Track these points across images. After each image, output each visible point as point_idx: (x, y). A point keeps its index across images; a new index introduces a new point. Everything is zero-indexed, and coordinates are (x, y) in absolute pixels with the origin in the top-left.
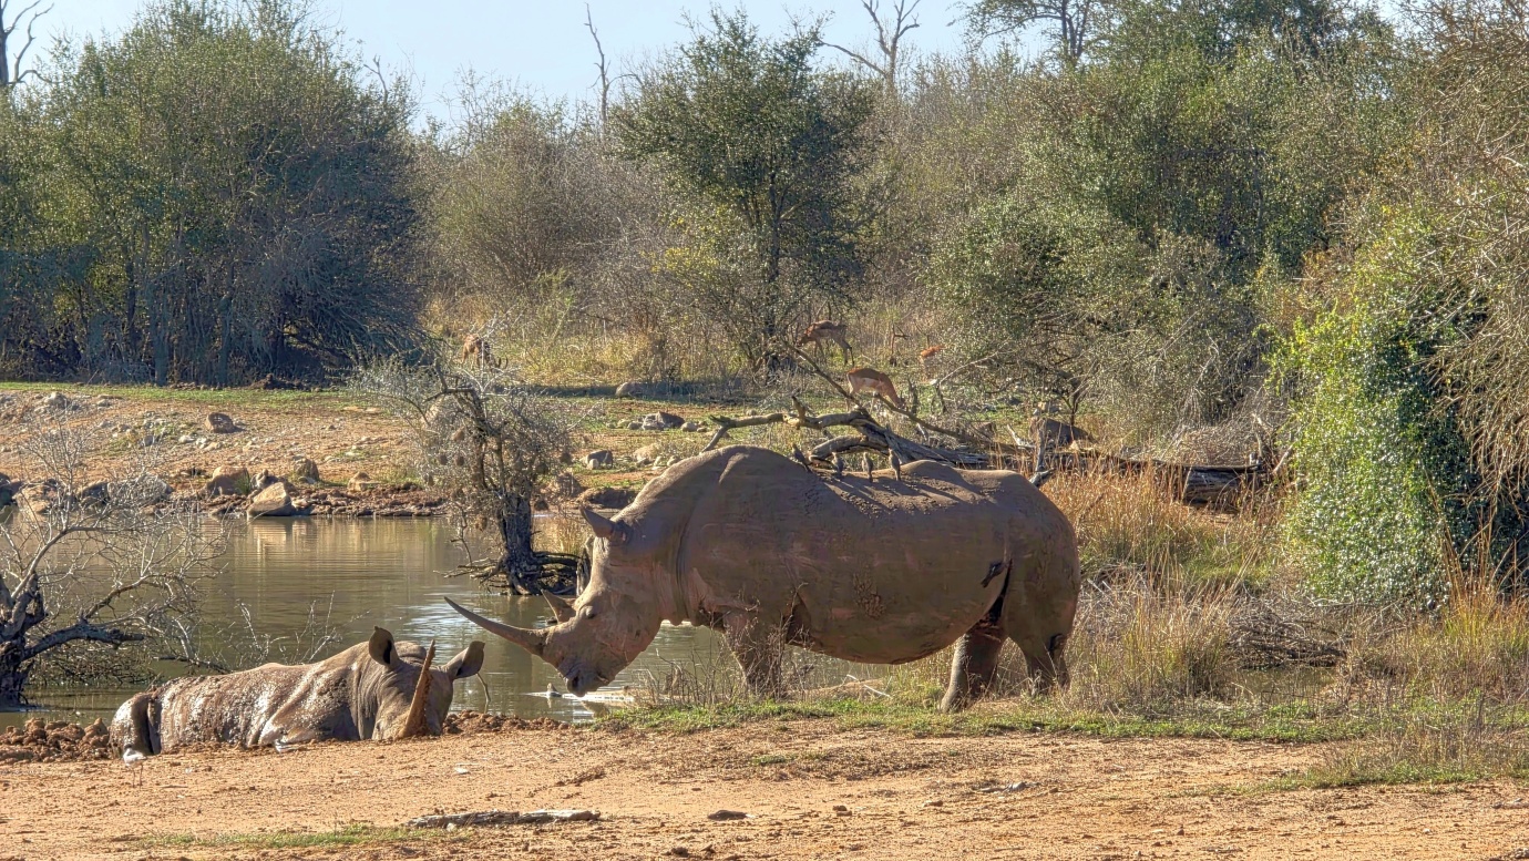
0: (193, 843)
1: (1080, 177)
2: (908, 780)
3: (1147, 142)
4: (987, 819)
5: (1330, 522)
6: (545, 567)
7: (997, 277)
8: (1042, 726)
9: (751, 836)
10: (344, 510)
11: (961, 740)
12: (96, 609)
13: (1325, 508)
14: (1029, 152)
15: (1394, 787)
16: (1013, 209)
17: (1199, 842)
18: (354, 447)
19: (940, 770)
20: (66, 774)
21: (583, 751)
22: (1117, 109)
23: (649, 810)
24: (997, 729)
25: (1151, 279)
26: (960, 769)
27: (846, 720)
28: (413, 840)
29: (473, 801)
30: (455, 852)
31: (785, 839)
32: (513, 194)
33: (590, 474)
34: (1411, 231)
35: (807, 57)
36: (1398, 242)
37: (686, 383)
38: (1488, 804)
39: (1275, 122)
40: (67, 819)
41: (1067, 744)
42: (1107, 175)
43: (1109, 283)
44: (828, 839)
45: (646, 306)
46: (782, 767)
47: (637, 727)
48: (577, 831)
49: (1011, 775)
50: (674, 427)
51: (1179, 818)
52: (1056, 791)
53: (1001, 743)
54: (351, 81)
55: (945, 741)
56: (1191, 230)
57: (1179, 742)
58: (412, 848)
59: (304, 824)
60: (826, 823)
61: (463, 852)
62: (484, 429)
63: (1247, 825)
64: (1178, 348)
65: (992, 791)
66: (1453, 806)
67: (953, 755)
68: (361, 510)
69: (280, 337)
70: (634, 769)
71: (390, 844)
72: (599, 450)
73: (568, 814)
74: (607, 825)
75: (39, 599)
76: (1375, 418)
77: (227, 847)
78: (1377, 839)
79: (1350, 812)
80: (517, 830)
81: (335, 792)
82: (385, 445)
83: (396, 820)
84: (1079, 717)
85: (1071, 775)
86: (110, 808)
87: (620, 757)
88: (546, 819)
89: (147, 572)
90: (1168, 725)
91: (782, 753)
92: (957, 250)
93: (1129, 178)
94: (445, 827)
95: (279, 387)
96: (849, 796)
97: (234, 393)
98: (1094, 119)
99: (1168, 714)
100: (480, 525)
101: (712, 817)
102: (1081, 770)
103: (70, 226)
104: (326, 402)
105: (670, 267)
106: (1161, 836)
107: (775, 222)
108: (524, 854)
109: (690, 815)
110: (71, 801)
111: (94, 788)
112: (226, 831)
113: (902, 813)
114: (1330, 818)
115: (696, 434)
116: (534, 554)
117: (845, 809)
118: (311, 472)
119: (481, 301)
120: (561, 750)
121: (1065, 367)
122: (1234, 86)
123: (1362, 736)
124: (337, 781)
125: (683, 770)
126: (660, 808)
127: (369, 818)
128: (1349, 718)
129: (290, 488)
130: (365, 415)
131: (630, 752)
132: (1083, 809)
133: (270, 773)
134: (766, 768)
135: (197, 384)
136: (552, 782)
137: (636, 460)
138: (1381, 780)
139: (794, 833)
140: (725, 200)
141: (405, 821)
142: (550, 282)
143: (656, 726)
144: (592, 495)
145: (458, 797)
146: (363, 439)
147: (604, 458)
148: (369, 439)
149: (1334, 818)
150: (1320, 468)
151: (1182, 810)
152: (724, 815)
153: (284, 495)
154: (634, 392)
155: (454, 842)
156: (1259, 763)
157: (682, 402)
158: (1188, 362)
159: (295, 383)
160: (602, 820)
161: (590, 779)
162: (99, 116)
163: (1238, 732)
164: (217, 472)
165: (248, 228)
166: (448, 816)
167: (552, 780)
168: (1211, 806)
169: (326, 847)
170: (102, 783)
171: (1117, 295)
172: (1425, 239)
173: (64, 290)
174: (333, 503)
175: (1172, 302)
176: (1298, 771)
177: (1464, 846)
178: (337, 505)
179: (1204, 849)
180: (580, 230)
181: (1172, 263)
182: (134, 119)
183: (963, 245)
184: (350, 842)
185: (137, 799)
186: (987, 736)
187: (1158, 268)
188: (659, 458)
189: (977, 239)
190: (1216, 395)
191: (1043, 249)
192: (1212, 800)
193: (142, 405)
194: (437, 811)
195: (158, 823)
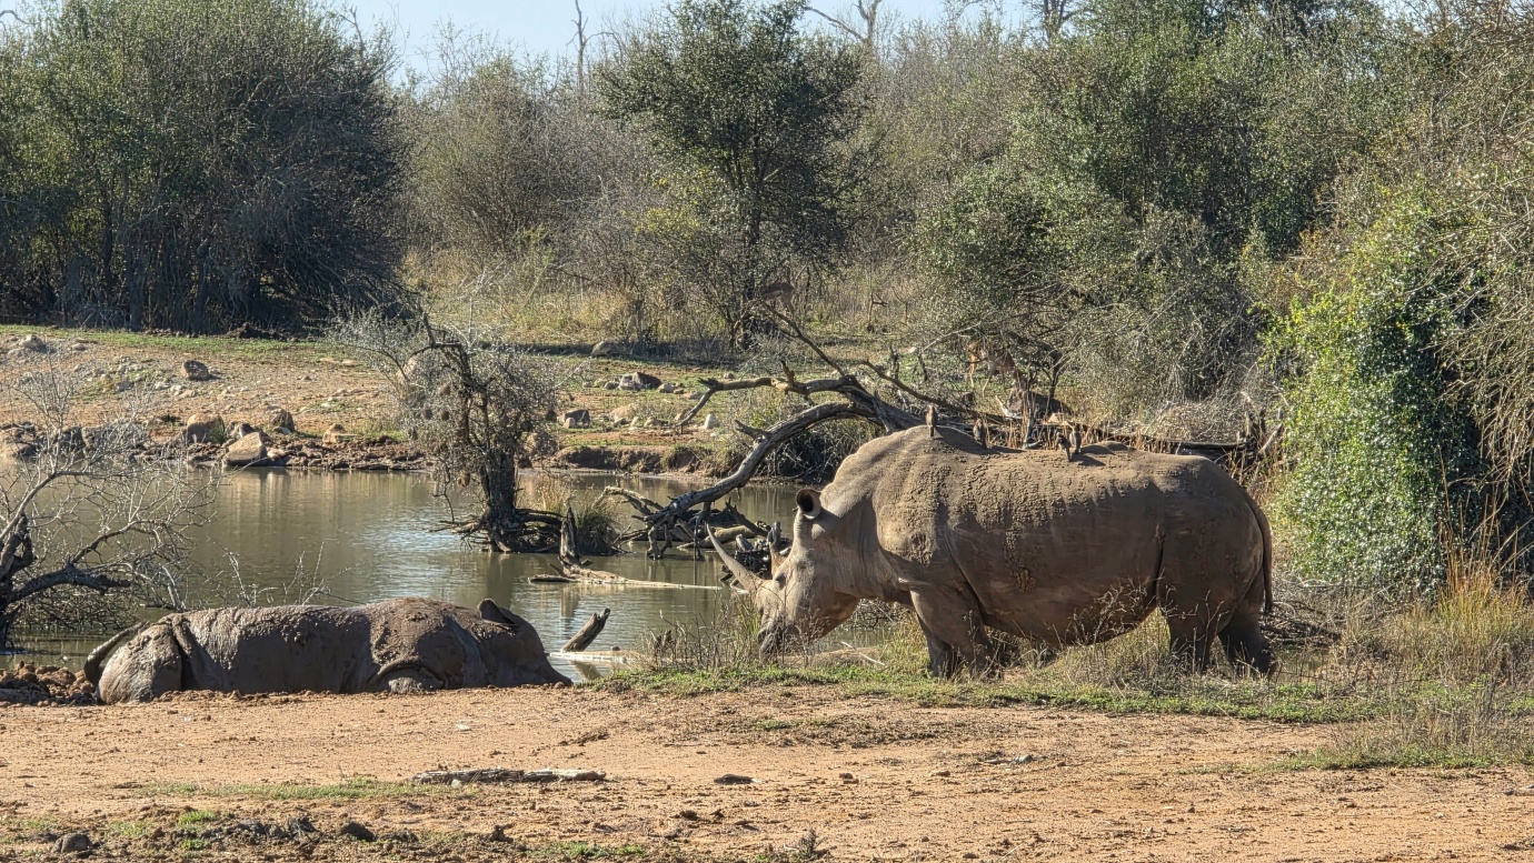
0: (197, 792)
1: (1069, 149)
2: (913, 749)
3: (1136, 115)
4: (997, 791)
5: (1320, 503)
6: (527, 524)
7: (982, 247)
8: (1048, 698)
9: (758, 801)
10: (320, 462)
11: (967, 710)
12: (83, 554)
13: (1316, 489)
14: (1019, 122)
15: (1405, 770)
16: (999, 179)
17: (1211, 820)
18: (330, 399)
19: (946, 741)
20: (62, 719)
21: (585, 710)
22: (1109, 81)
23: (654, 772)
24: (1003, 701)
25: (1136, 253)
26: (966, 740)
27: (851, 688)
28: (419, 795)
29: (476, 758)
30: (462, 809)
31: (793, 806)
32: (492, 149)
33: (567, 432)
34: (1411, 213)
35: (794, 20)
36: (1398, 224)
37: (664, 344)
38: (1499, 790)
39: (1265, 100)
40: (67, 764)
41: (1073, 718)
42: (1095, 148)
43: (1093, 256)
44: (837, 806)
45: (625, 266)
46: (787, 733)
47: (639, 688)
48: (583, 791)
49: (1017, 747)
50: (651, 388)
51: (1189, 795)
52: (1063, 764)
53: (1006, 713)
54: (335, 31)
55: (950, 711)
56: (1177, 205)
57: (1186, 719)
58: (418, 803)
59: (307, 777)
60: (833, 790)
61: (469, 809)
62: (470, 384)
63: (1258, 805)
64: (1161, 323)
65: (999, 762)
66: (1465, 791)
67: (958, 726)
68: (336, 463)
69: (256, 285)
70: (638, 730)
71: (396, 798)
72: (575, 409)
73: (573, 773)
74: (613, 786)
75: (28, 543)
76: (1370, 399)
77: (232, 798)
78: (1391, 822)
79: (1361, 794)
80: (522, 788)
81: (337, 746)
82: (360, 397)
83: (399, 775)
84: (1086, 691)
85: (1077, 749)
86: (111, 755)
87: (623, 718)
88: (551, 778)
89: (135, 518)
90: (1175, 702)
91: (787, 719)
92: (942, 219)
93: (1116, 151)
94: (450, 783)
95: (255, 336)
96: (855, 764)
97: (210, 340)
98: (1084, 91)
99: (1175, 691)
100: (463, 482)
101: (718, 781)
102: (1088, 745)
103: (49, 168)
104: (302, 352)
105: (652, 227)
106: (1171, 813)
107: (757, 185)
108: (531, 812)
109: (694, 778)
110: (70, 746)
111: (92, 734)
112: (229, 781)
113: (909, 782)
114: (1341, 800)
115: (673, 395)
116: (517, 511)
117: (851, 777)
118: (286, 423)
119: (457, 258)
120: (563, 710)
121: (1045, 339)
122: (1224, 61)
123: (1372, 718)
124: (338, 734)
125: (687, 732)
126: (664, 771)
127: (372, 773)
128: (1356, 700)
129: (265, 438)
130: (341, 367)
131: (632, 713)
132: (1092, 784)
133: (269, 724)
134: (771, 733)
135: (172, 331)
136: (555, 741)
137: (613, 421)
138: (1392, 763)
139: (801, 800)
140: (707, 162)
141: (410, 776)
142: (529, 238)
143: (658, 687)
144: (569, 454)
145: (462, 753)
146: (339, 391)
147: (581, 418)
148: (344, 391)
149: (1345, 799)
150: (1312, 449)
151: (1192, 788)
152: (730, 780)
153: (260, 444)
154: (613, 352)
155: (460, 799)
156: (1267, 742)
157: (657, 362)
158: (1171, 337)
159: (272, 332)
160: (607, 781)
161: (593, 739)
162: (82, 58)
163: (1246, 710)
164: (192, 420)
165: (229, 175)
166: (453, 772)
167: (555, 740)
168: (1221, 784)
169: (332, 800)
170: (99, 729)
171: (1101, 270)
172: (1425, 221)
173: (40, 232)
174: (309, 455)
175: (1156, 276)
176: (1307, 752)
177: (1478, 831)
178: (313, 457)
179: (1217, 827)
180: (559, 188)
181: (1158, 238)
182: (117, 63)
183: (948, 214)
184: (355, 796)
185: (136, 746)
186: (992, 707)
187: (1144, 243)
188: (635, 419)
189: (962, 209)
190: (1198, 372)
191: (1028, 219)
192: (1222, 778)
193: (116, 350)
194: (440, 767)
195: (160, 770)
